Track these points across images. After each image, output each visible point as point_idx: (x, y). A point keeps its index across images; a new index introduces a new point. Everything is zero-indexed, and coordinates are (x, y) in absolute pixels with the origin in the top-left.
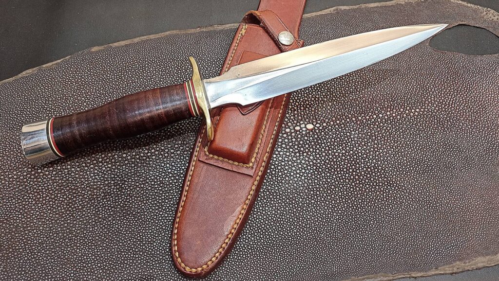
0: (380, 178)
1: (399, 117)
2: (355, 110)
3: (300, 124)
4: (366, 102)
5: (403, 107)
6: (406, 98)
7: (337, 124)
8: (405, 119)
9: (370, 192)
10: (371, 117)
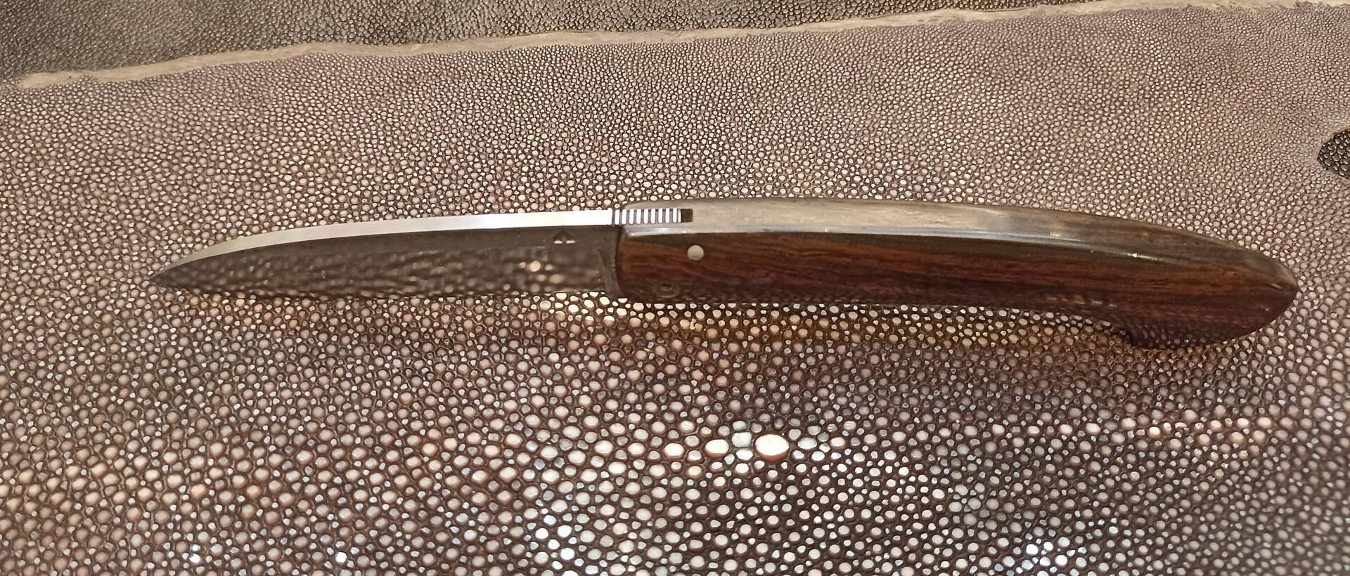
1: (1176, 443)
2: (979, 393)
3: (733, 431)
4: (1031, 366)
5: (1196, 404)
7: (895, 446)
8: (1205, 456)
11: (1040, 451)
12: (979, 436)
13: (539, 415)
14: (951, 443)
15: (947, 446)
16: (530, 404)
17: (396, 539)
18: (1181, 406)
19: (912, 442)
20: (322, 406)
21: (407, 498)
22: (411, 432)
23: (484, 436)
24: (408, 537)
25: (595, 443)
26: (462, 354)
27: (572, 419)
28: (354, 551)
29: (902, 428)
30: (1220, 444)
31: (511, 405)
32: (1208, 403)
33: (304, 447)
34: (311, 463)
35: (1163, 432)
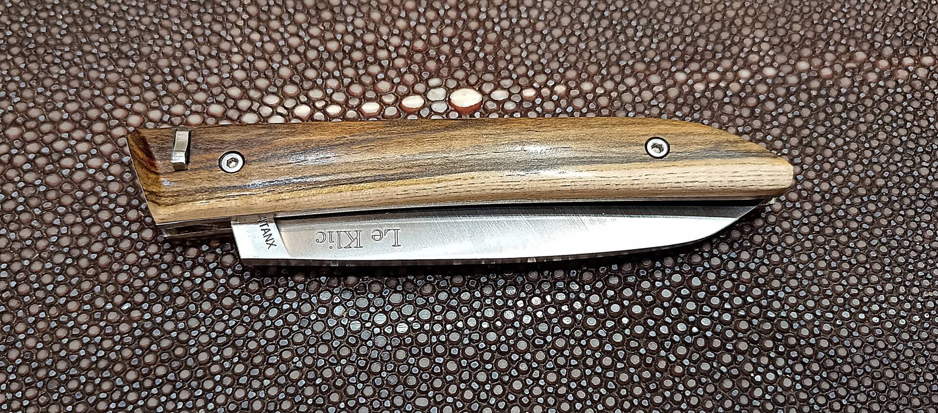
0: (743, 317)
1: (846, 82)
2: (663, 46)
3: (429, 88)
4: (713, 20)
5: (866, 46)
6: (880, 14)
7: (583, 95)
8: (872, 91)
9: (692, 376)
10: (730, 75)
11: (719, 94)
12: (663, 83)
13: (241, 87)
14: (636, 90)
15: (632, 93)
16: (233, 79)
17: (100, 199)
18: (852, 49)
19: (600, 91)
20: (32, 87)
21: (111, 162)
22: (116, 106)
23: (187, 107)
24: (113, 196)
25: (294, 107)
26: (167, 37)
27: (273, 89)
28: (61, 210)
29: (590, 78)
30: (886, 80)
31: (214, 80)
32: (877, 45)
33: (14, 123)
34: (21, 137)
35: (834, 73)
